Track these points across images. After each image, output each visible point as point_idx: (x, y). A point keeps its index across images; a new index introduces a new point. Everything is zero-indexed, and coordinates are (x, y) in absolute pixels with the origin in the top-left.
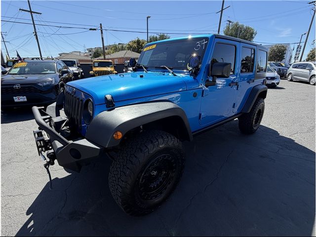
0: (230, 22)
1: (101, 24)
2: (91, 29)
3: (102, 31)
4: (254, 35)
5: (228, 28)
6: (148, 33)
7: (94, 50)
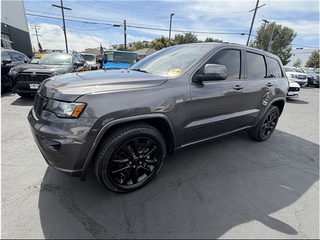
0: (266, 21)
1: (125, 21)
2: (115, 26)
3: (125, 27)
4: (293, 37)
5: (263, 28)
6: (170, 30)
7: (118, 47)
